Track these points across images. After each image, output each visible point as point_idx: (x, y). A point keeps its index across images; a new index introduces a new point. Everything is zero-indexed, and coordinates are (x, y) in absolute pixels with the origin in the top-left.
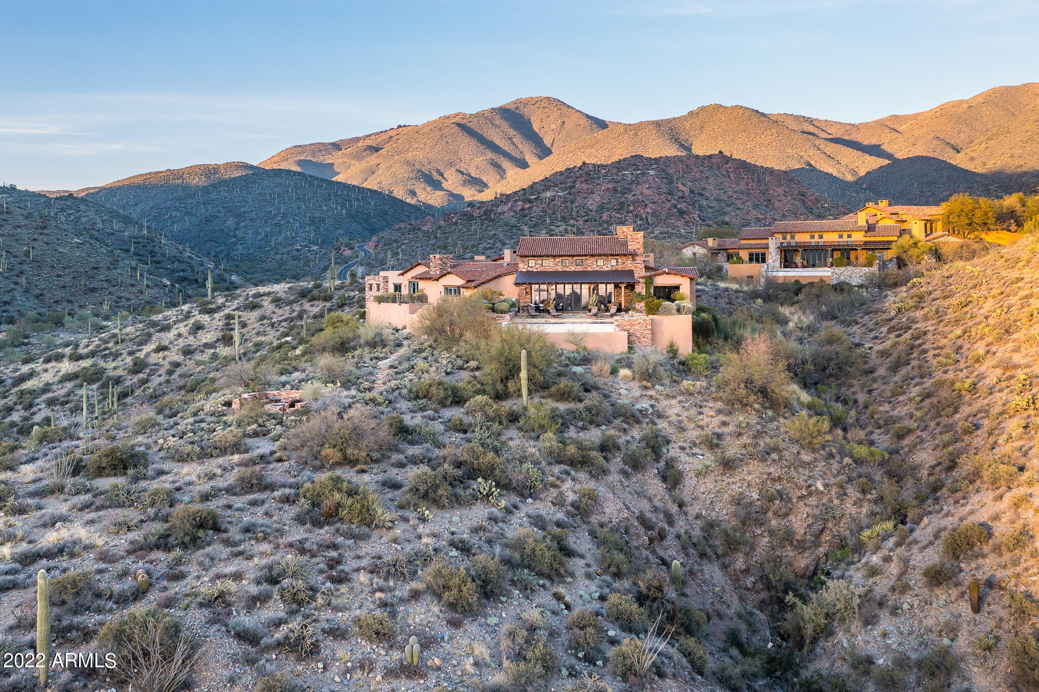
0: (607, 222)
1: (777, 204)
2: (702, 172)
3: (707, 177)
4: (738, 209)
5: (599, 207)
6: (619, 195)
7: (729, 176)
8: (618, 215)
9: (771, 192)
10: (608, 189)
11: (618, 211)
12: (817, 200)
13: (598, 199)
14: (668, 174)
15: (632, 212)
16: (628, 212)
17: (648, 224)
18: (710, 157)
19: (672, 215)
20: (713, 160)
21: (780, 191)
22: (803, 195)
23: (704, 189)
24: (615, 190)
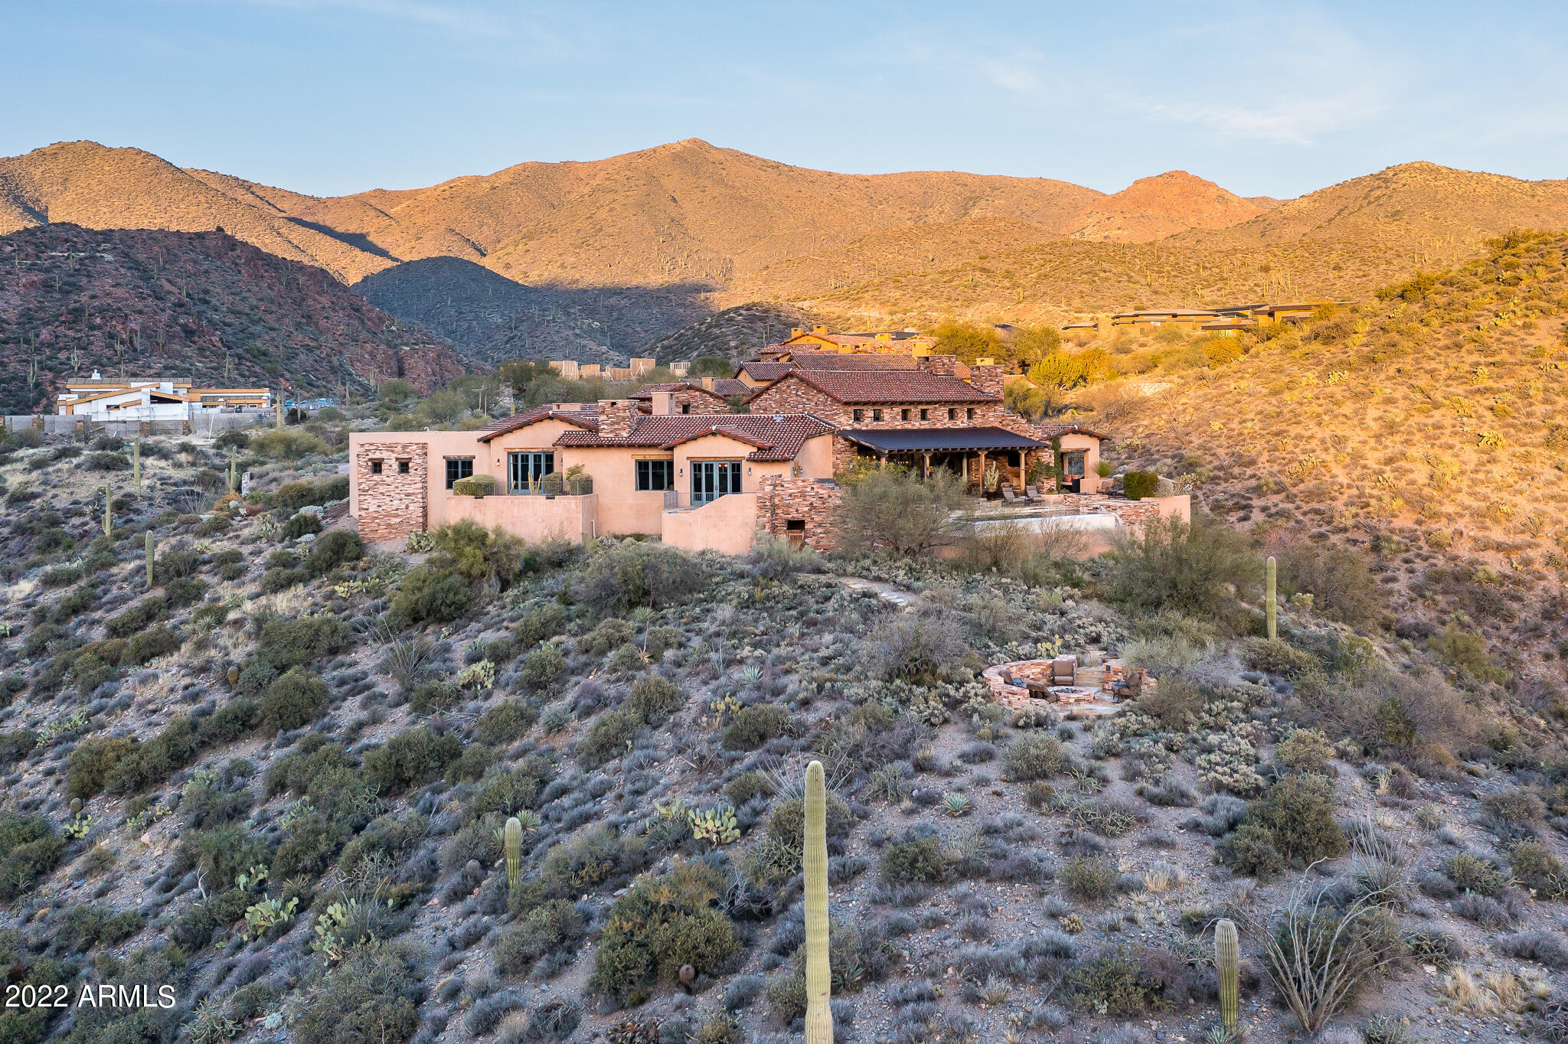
0: (50, 345)
1: (323, 323)
2: (195, 262)
3: (206, 272)
4: (272, 329)
5: (22, 315)
6: (57, 296)
7: (239, 272)
8: (71, 333)
9: (311, 302)
10: (32, 284)
11: (70, 324)
12: (380, 319)
13: (16, 301)
14: (136, 262)
15: (100, 328)
16: (92, 328)
17: (135, 350)
18: (201, 236)
19: (174, 337)
20: (207, 242)
21: (325, 300)
22: (357, 310)
23: (206, 292)
24: (47, 286)
